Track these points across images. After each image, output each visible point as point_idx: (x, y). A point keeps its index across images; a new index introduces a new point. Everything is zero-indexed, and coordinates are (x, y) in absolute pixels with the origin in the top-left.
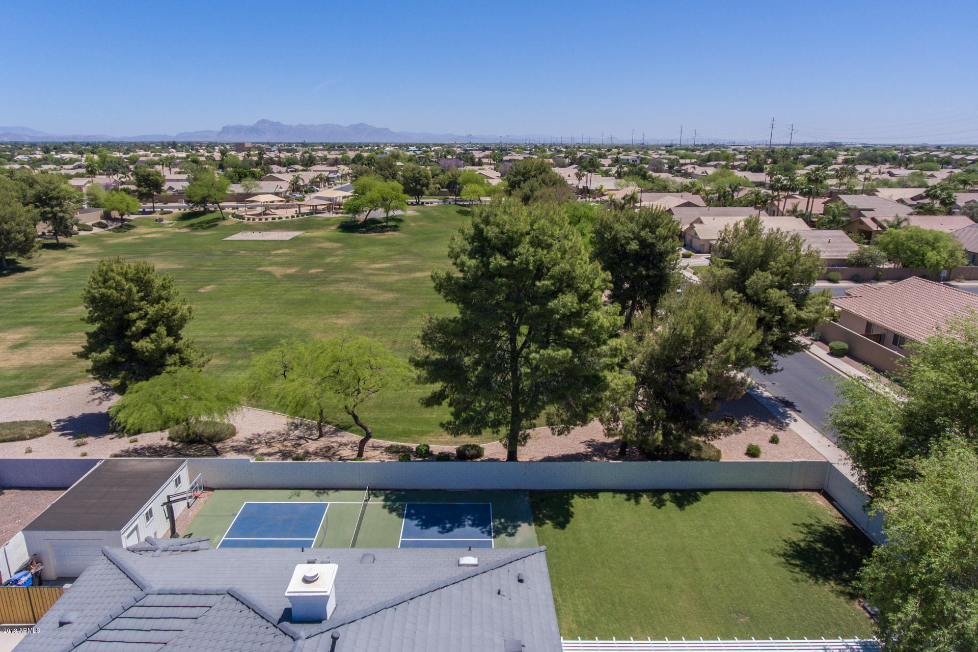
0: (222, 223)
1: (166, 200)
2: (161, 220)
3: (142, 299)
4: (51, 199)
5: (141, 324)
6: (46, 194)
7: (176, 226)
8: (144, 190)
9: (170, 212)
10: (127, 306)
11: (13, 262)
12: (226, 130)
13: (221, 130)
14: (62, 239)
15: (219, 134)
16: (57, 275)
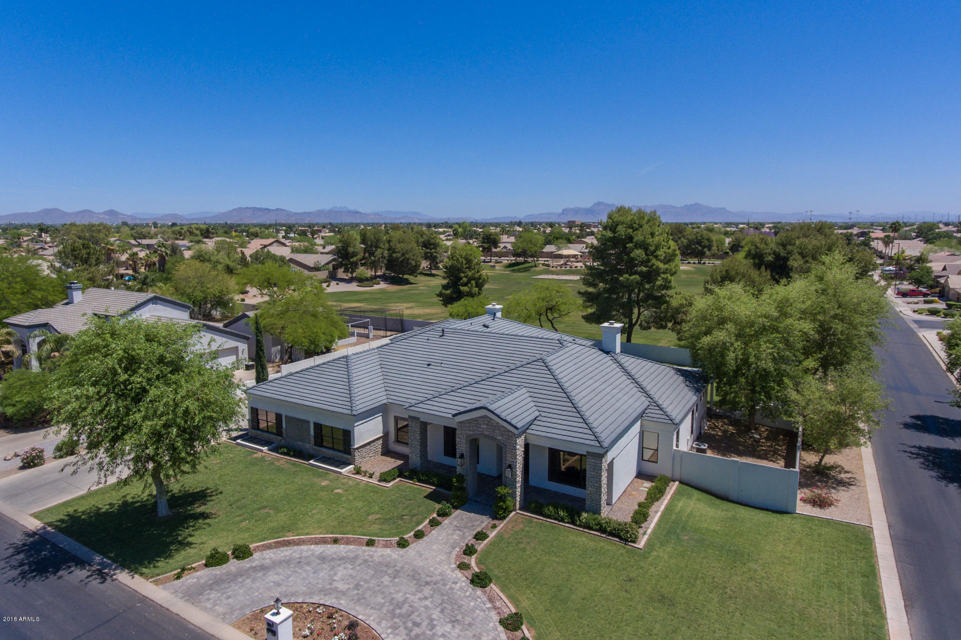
0: (533, 269)
1: (500, 255)
2: (494, 266)
3: (467, 268)
4: (431, 244)
5: (465, 279)
6: (429, 241)
7: (503, 271)
8: (486, 245)
9: (501, 262)
10: (460, 270)
11: (407, 279)
12: (565, 211)
13: (561, 211)
14: (434, 272)
15: (560, 215)
16: (428, 287)
